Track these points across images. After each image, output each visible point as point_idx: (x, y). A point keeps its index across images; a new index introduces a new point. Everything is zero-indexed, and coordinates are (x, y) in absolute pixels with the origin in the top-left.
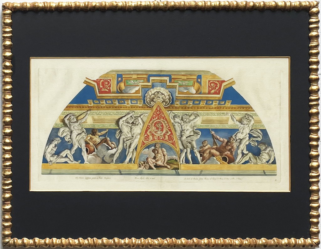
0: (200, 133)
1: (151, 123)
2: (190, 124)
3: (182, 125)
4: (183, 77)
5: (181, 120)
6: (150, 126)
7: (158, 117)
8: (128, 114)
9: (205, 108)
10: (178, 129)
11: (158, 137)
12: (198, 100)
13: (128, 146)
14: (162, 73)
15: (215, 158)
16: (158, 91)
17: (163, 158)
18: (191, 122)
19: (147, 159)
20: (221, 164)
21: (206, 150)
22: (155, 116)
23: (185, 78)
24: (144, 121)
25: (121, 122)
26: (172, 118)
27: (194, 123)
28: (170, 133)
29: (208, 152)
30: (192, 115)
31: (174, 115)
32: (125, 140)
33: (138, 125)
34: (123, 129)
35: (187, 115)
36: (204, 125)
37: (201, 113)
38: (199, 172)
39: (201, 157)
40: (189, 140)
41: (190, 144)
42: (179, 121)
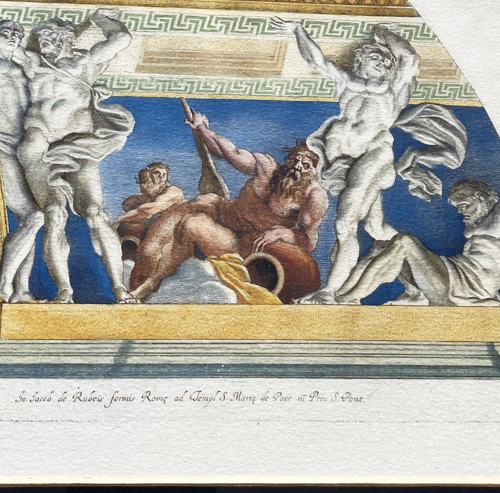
0: (131, 124)
2: (77, 71)
3: (31, 75)
5: (28, 49)
10: (8, 98)
15: (207, 267)
20: (241, 300)
21: (161, 216)
27: (100, 65)
29: (168, 227)
30: (87, 24)
35: (60, 24)
36: (152, 78)
37: (140, 18)
38: (109, 354)
39: (125, 262)
40: (67, 161)
41: (68, 185)
42: (15, 53)
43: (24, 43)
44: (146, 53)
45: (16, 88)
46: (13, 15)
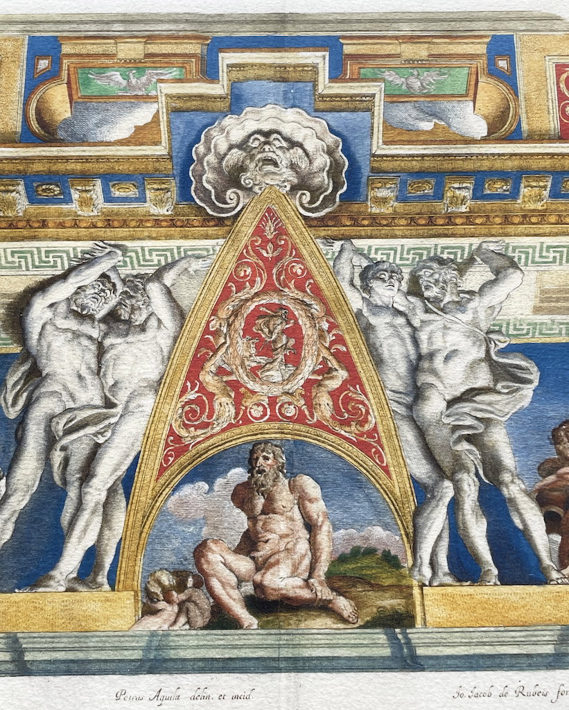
0: (535, 376)
1: (223, 314)
2: (467, 317)
3: (416, 323)
4: (408, 50)
5: (409, 293)
6: (216, 333)
7: (265, 276)
8: (88, 261)
9: (553, 219)
10: (395, 350)
11: (273, 401)
12: (503, 175)
13: (75, 464)
14: (290, 31)
16: (266, 127)
17: (303, 547)
18: (471, 305)
19: (200, 550)
22: (249, 271)
23: (422, 51)
24: (185, 303)
25: (39, 311)
26: (352, 284)
27: (492, 308)
28: (342, 374)
30: (471, 261)
31: (365, 263)
32: (60, 426)
33: (143, 328)
34: (48, 359)
35: (441, 262)
36: (553, 321)
37: (531, 251)
38: (547, 643)
39: (551, 536)
40: (469, 421)
41: (474, 449)
42: (396, 299)
43: (404, 287)
44: (543, 292)
45: (402, 339)
46: (388, 255)
